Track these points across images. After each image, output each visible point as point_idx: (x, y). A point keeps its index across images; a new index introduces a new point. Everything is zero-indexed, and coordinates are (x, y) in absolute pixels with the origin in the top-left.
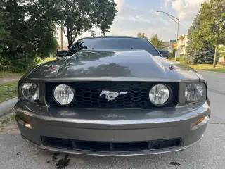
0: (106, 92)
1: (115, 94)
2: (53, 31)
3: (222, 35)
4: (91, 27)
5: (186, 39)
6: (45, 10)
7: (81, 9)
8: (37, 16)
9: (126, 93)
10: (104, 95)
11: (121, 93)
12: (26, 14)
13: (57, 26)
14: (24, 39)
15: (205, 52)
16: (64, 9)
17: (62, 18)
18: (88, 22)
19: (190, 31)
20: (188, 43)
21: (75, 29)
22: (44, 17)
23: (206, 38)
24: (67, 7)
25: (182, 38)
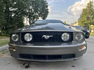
0: (45, 36)
1: (48, 37)
2: (23, 20)
3: (92, 21)
4: (39, 18)
5: (77, 23)
6: (20, 12)
7: (34, 11)
8: (17, 14)
9: (52, 36)
10: (44, 37)
11: (51, 36)
12: (13, 14)
13: (25, 18)
14: (12, 23)
15: (85, 28)
16: (28, 11)
17: (27, 15)
18: (38, 16)
19: (79, 20)
20: (78, 24)
21: (32, 19)
22: (20, 14)
23: (85, 22)
24: (29, 11)
25: (76, 23)
